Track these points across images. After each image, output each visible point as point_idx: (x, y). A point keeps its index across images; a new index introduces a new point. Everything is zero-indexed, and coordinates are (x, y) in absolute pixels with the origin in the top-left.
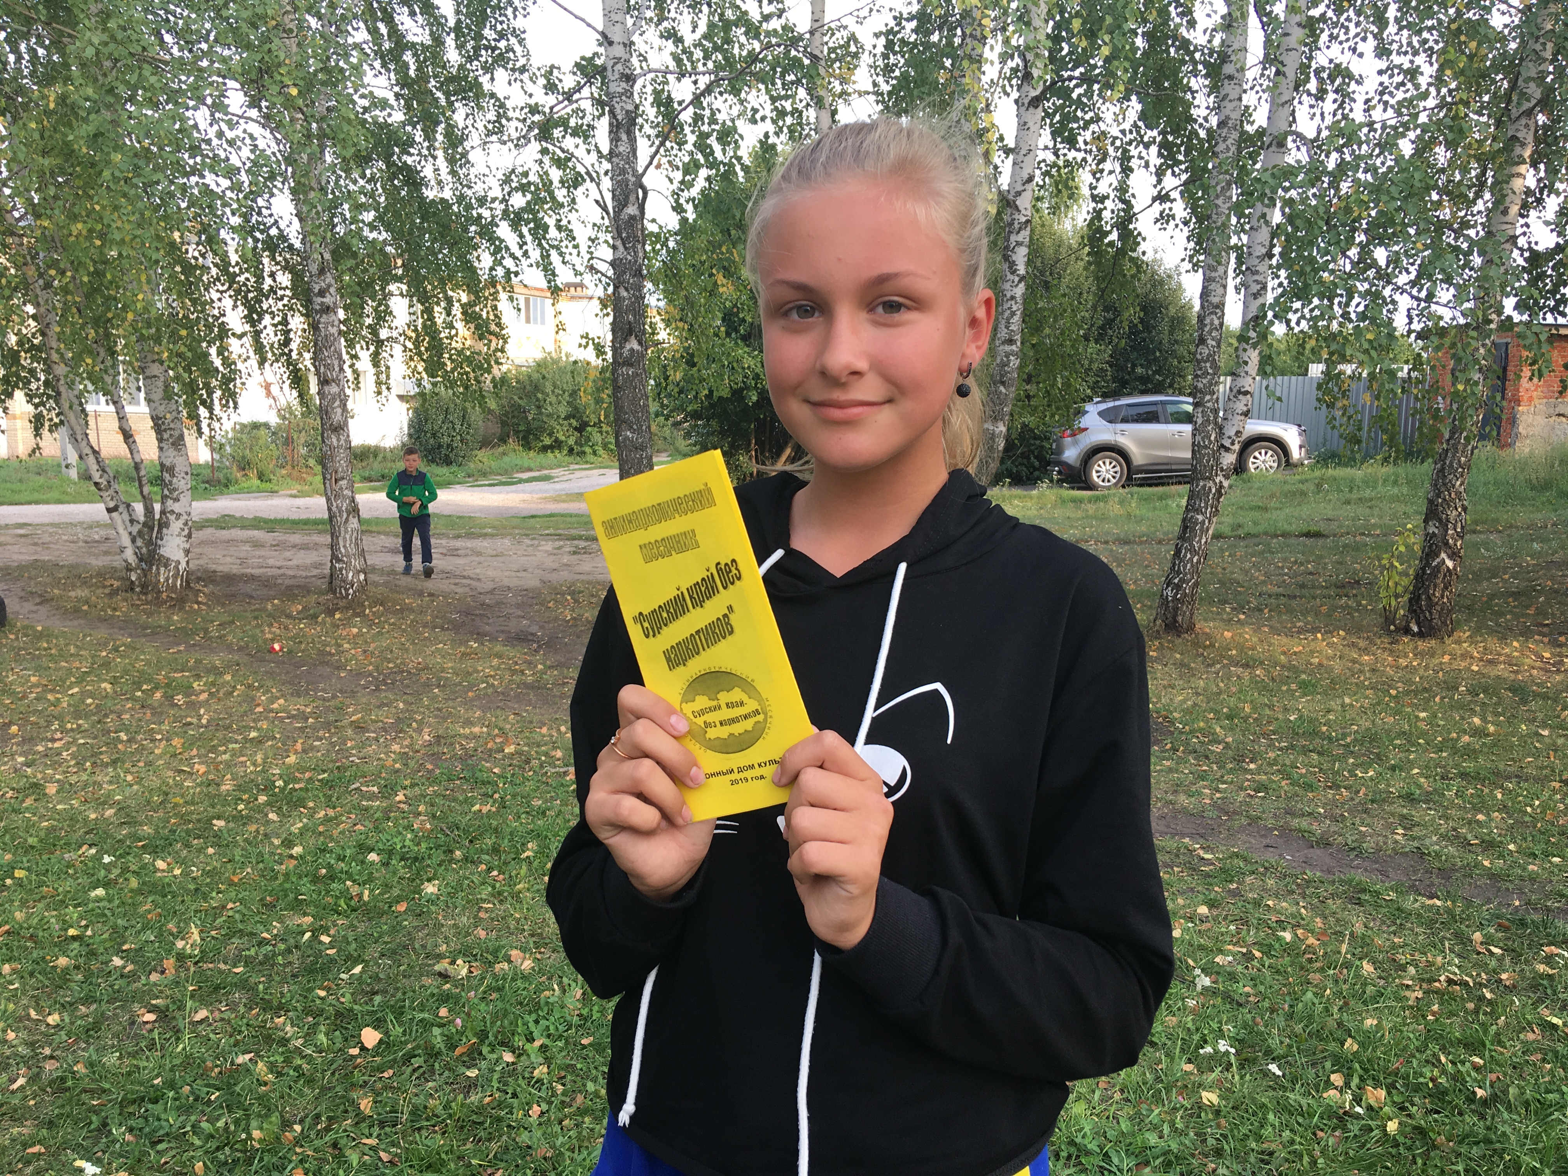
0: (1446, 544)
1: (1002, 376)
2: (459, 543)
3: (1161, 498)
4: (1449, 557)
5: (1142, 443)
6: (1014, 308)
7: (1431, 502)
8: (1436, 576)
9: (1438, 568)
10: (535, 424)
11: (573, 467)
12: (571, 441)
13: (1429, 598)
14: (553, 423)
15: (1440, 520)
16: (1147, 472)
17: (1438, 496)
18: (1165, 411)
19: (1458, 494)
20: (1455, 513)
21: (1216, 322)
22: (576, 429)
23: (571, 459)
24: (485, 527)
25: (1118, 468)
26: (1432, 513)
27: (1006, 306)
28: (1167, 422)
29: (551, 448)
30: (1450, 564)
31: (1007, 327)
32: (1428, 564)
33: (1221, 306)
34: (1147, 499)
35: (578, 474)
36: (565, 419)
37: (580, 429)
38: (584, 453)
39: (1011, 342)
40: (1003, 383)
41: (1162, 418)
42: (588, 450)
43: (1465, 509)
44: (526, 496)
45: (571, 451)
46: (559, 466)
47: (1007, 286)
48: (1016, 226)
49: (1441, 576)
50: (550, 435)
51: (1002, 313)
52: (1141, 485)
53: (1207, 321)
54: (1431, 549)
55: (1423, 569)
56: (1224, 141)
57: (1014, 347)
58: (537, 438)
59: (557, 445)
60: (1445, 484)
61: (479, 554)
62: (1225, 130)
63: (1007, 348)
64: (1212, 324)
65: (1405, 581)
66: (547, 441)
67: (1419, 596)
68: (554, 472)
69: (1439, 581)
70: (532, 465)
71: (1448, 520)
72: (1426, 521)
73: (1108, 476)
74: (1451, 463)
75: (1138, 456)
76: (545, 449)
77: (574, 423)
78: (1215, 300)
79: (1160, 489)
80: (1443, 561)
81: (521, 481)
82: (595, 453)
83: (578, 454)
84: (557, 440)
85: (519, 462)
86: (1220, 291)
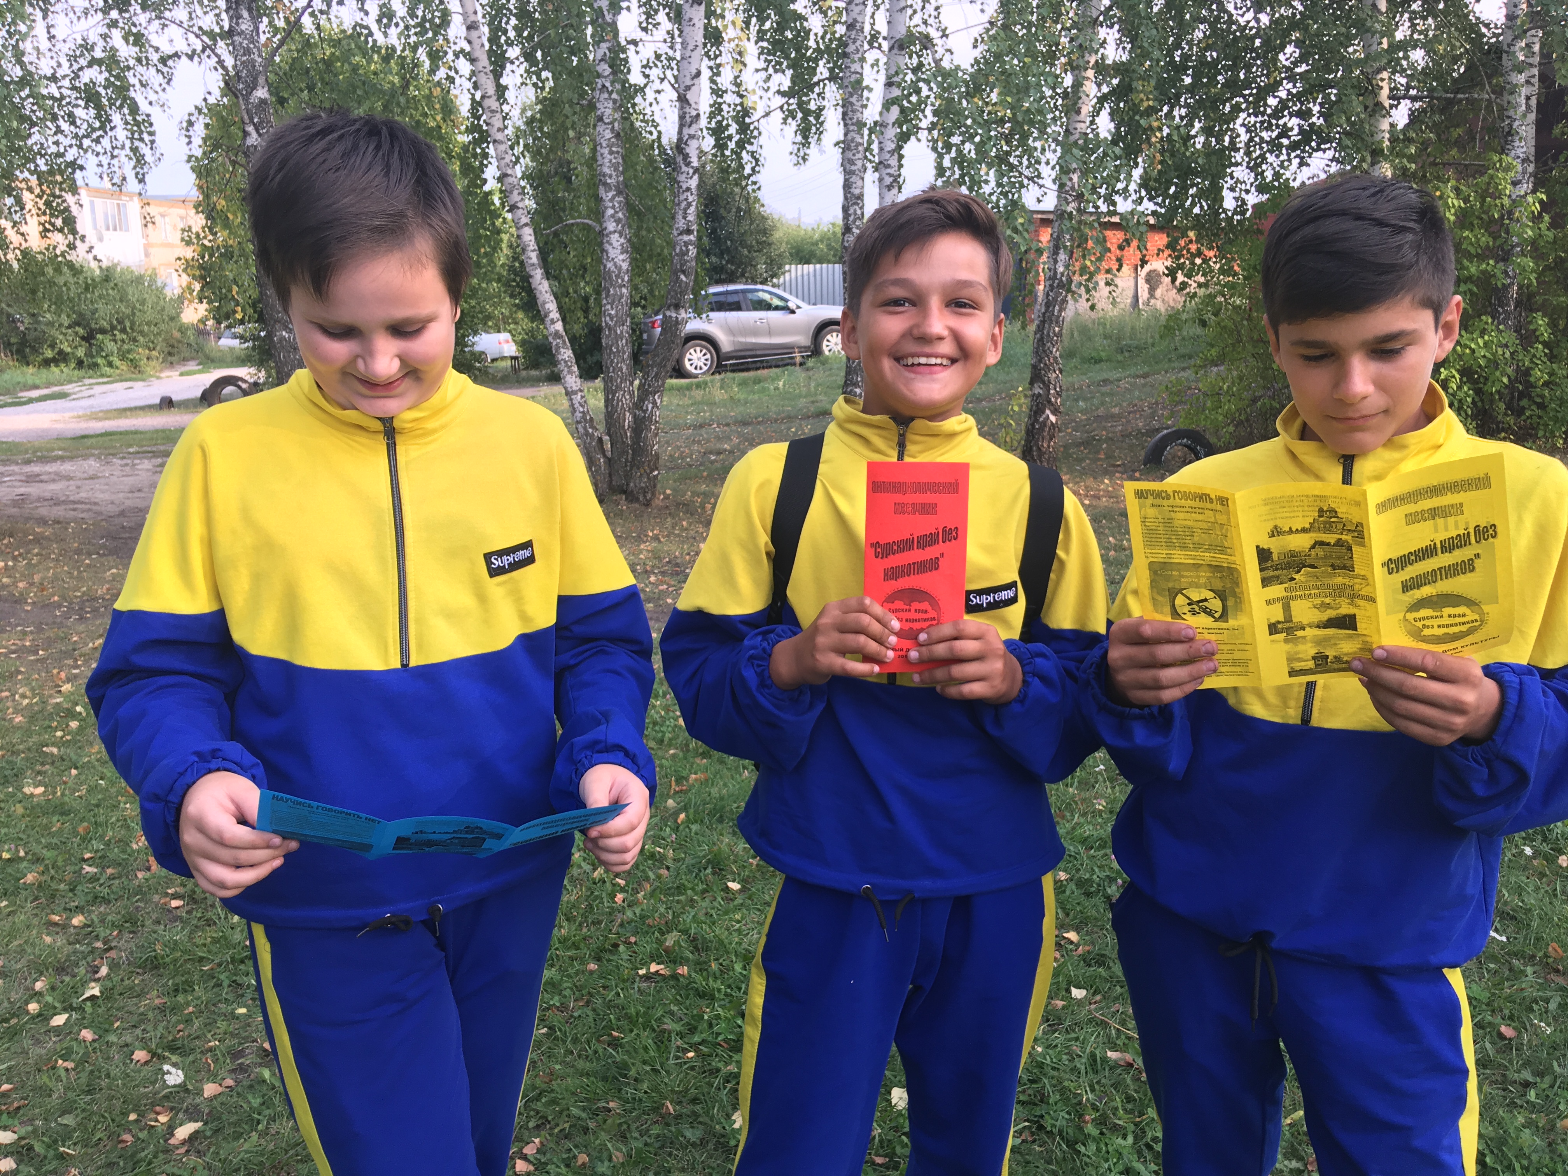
0: (1049, 402)
1: (682, 265)
2: (35, 468)
3: (757, 381)
4: (1054, 413)
5: (730, 331)
6: (690, 199)
7: (1034, 367)
8: (1043, 430)
9: (1044, 424)
10: (31, 336)
11: (87, 381)
12: (81, 353)
13: (1039, 449)
14: (54, 332)
15: (1043, 382)
16: (737, 358)
17: (1040, 361)
18: (745, 298)
19: (1055, 358)
20: (1054, 375)
21: (859, 212)
22: (83, 338)
23: (82, 373)
24: (53, 450)
25: (708, 356)
26: (1037, 376)
27: (682, 197)
28: (748, 310)
29: (55, 361)
30: (1053, 418)
31: (685, 218)
32: (1036, 420)
33: (860, 197)
34: (743, 383)
35: (98, 389)
36: (69, 327)
37: (88, 338)
38: (96, 365)
39: (689, 232)
40: (684, 272)
41: (743, 306)
42: (100, 361)
43: (1061, 371)
44: (54, 416)
45: (80, 364)
46: (70, 382)
47: (682, 178)
48: (688, 119)
49: (1047, 429)
50: (52, 346)
51: (679, 204)
52: (733, 371)
53: (851, 211)
54: (1038, 407)
55: (1033, 425)
56: (854, 42)
57: (692, 237)
58: (35, 350)
59: (61, 358)
60: (1044, 351)
61: (69, 478)
62: (854, 32)
63: (686, 238)
64: (855, 214)
65: (1018, 437)
66: (49, 354)
67: (1031, 447)
68: (68, 388)
69: (1045, 434)
70: (38, 382)
71: (1049, 382)
72: (1032, 383)
73: (701, 364)
74: (1048, 335)
75: (726, 343)
76: (47, 363)
77: (81, 331)
78: (857, 192)
79: (752, 374)
80: (1048, 416)
81: (31, 401)
82: (110, 364)
83: (89, 367)
84: (61, 352)
85: (20, 379)
86: (859, 183)
